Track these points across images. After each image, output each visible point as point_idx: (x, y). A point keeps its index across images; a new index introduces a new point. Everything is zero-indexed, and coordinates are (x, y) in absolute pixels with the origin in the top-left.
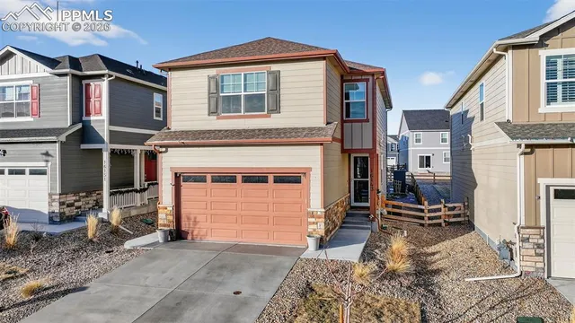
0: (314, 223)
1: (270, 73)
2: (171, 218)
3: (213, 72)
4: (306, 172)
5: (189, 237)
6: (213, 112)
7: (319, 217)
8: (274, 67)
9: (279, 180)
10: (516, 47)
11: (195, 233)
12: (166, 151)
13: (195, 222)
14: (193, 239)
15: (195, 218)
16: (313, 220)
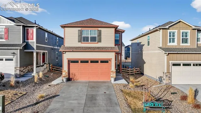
0: (112, 74)
1: (98, 30)
2: (67, 74)
3: (80, 29)
4: (110, 60)
5: (73, 80)
6: (80, 41)
7: (114, 72)
8: (99, 29)
9: (102, 62)
10: (163, 29)
11: (74, 79)
12: (65, 53)
13: (75, 75)
14: (74, 80)
15: (75, 74)
16: (112, 73)
